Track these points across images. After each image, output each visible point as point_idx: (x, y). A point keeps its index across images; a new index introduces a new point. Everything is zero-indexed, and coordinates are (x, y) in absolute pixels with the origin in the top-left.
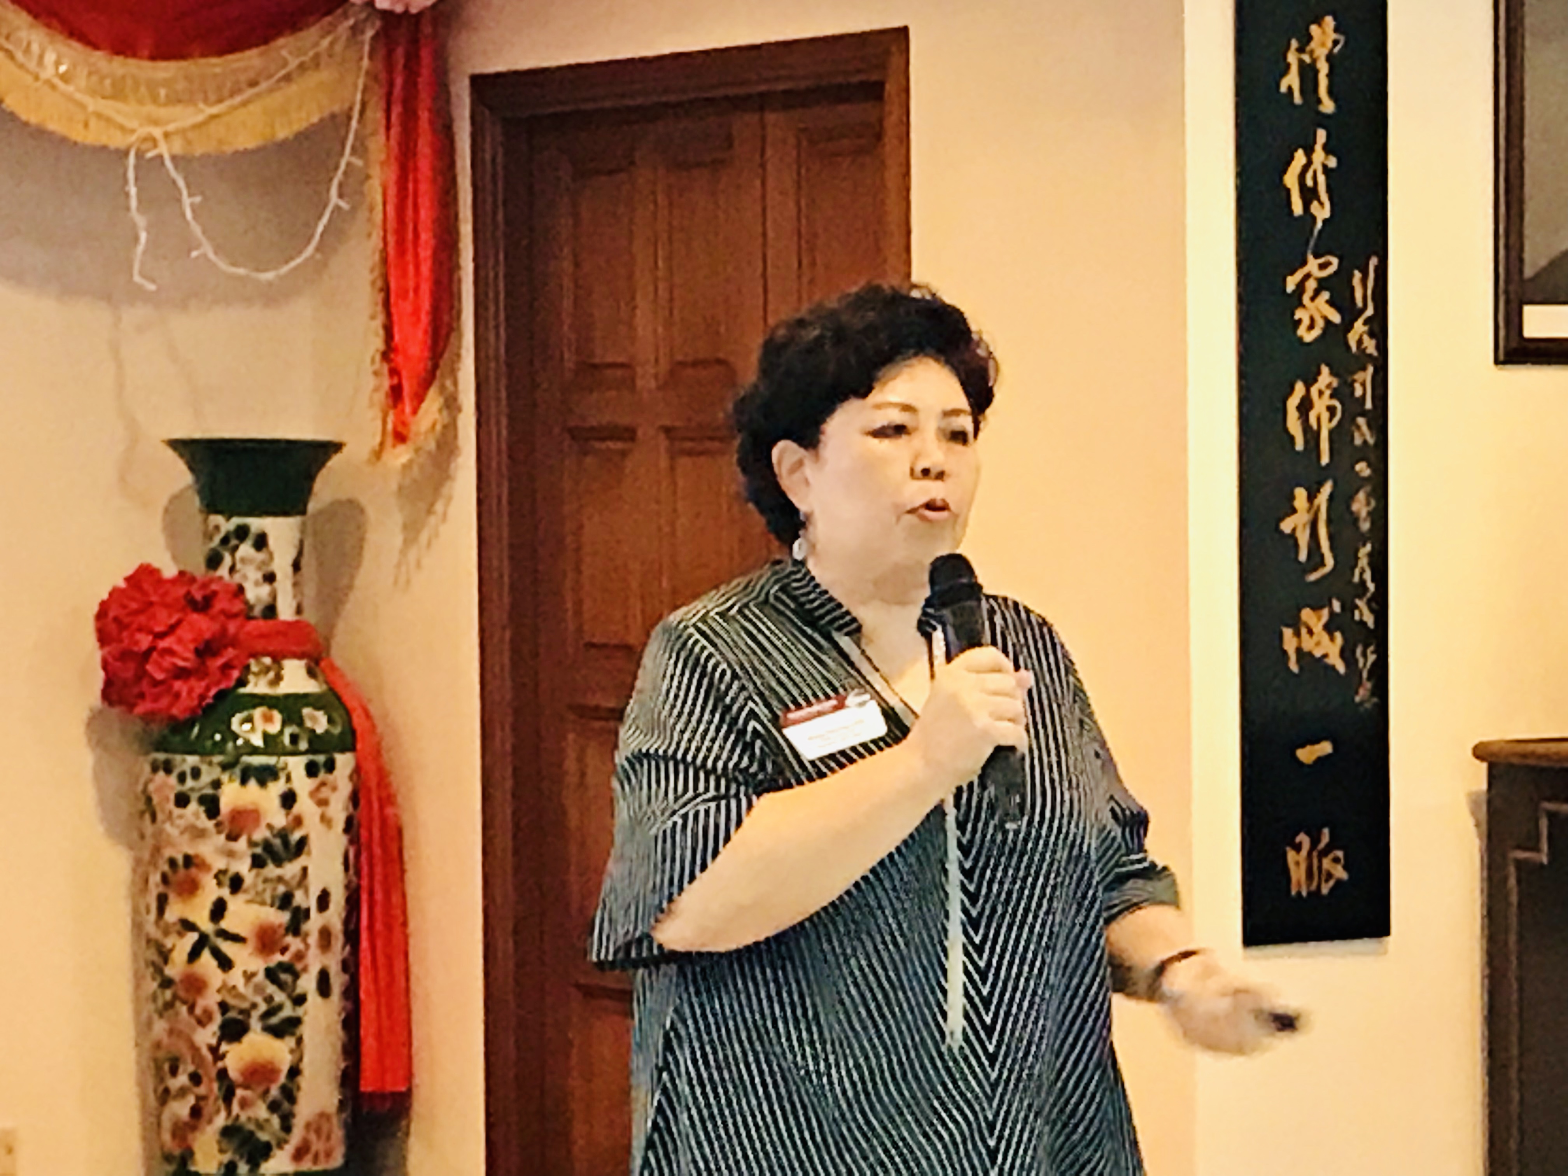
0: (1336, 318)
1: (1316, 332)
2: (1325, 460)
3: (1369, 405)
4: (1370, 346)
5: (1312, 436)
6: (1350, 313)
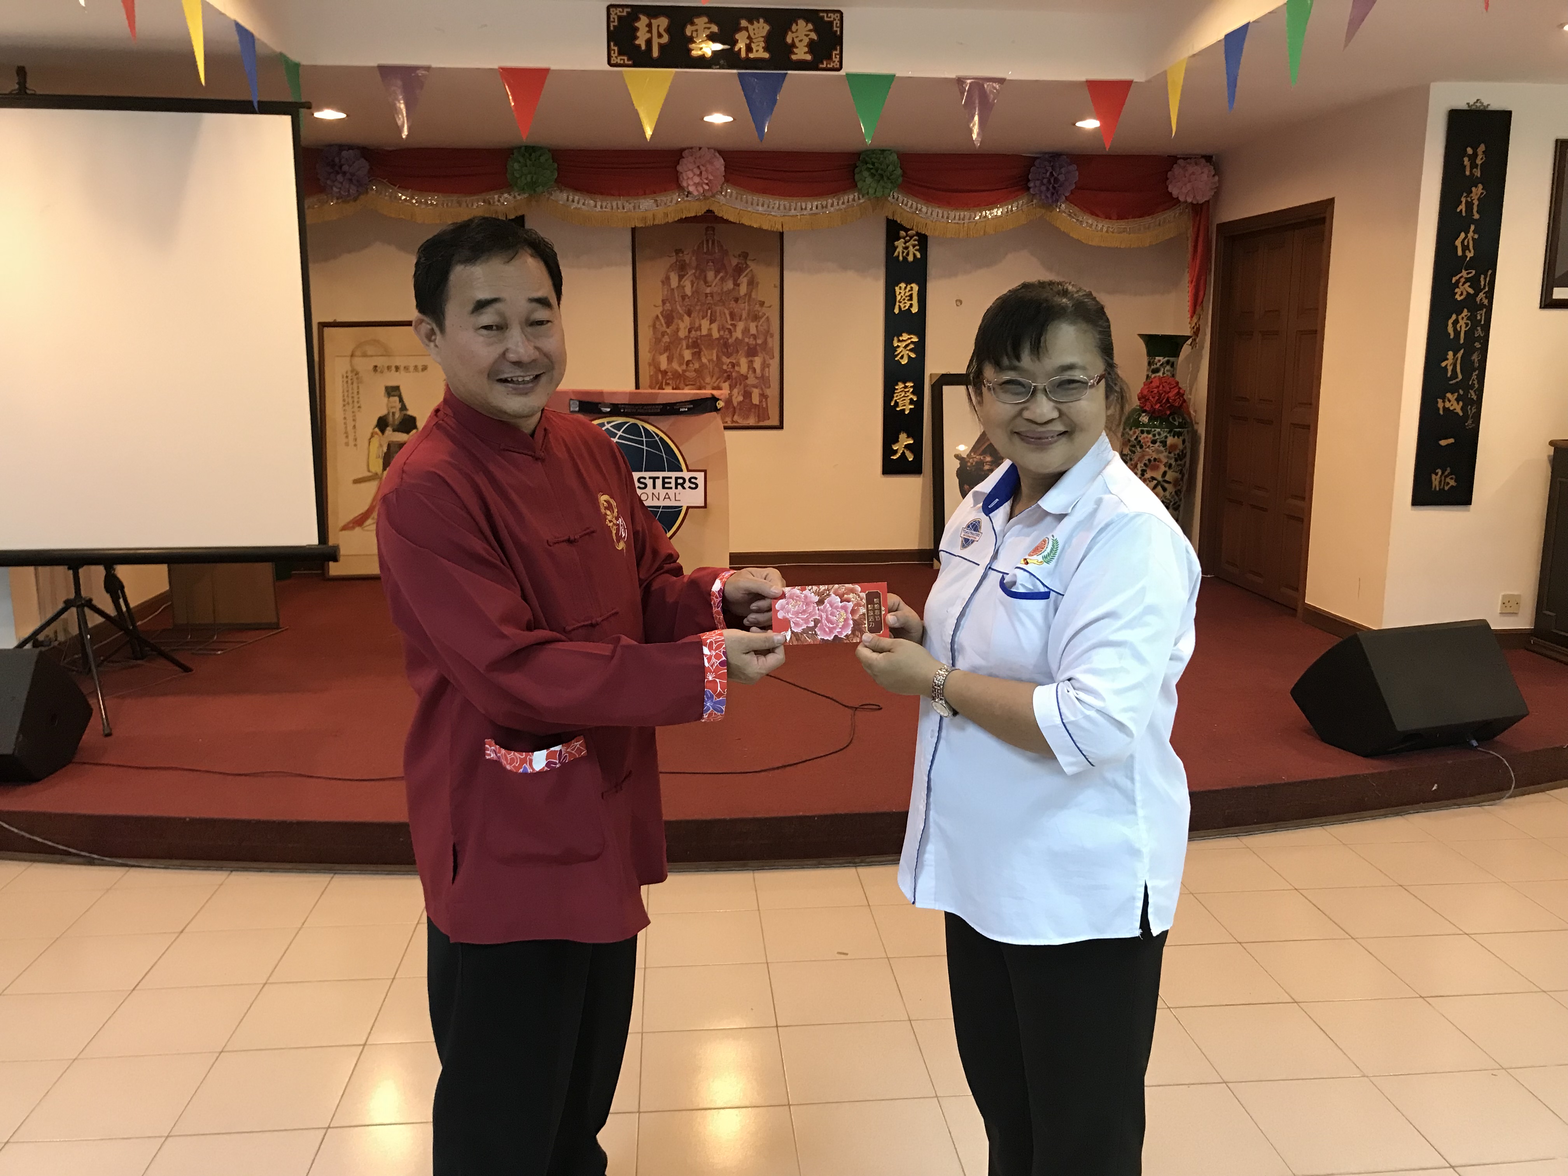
0: (1471, 291)
1: (1462, 297)
2: (1462, 341)
3: (1483, 323)
4: (1486, 302)
5: (1457, 333)
6: (1478, 290)
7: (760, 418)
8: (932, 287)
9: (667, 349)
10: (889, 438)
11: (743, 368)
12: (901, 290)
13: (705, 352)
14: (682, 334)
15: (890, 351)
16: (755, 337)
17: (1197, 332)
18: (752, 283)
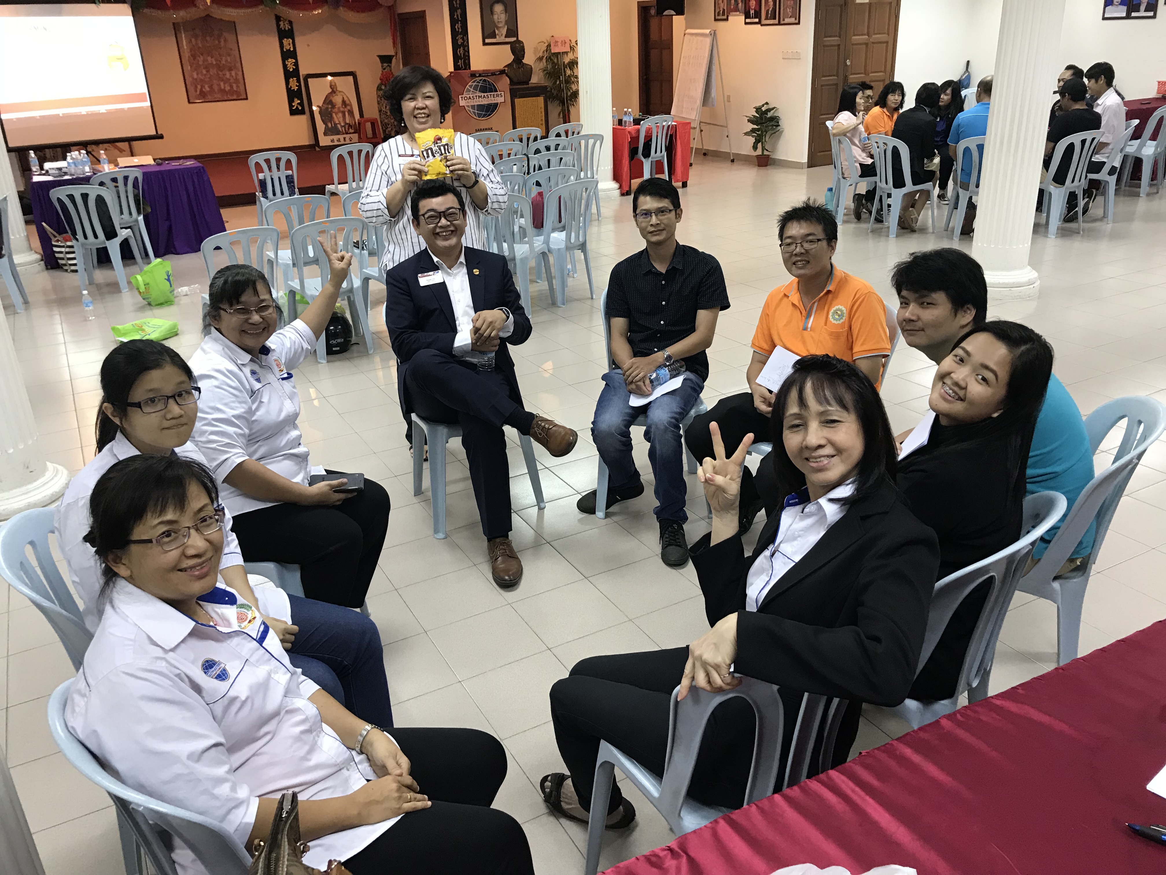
0: (463, 42)
1: (460, 43)
2: (462, 56)
3: (467, 51)
4: (467, 44)
7: (238, 96)
8: (297, 40)
9: (196, 70)
10: (290, 101)
11: (228, 76)
12: (285, 41)
13: (211, 70)
14: (201, 63)
15: (285, 66)
16: (230, 63)
17: (396, 53)
18: (225, 41)
